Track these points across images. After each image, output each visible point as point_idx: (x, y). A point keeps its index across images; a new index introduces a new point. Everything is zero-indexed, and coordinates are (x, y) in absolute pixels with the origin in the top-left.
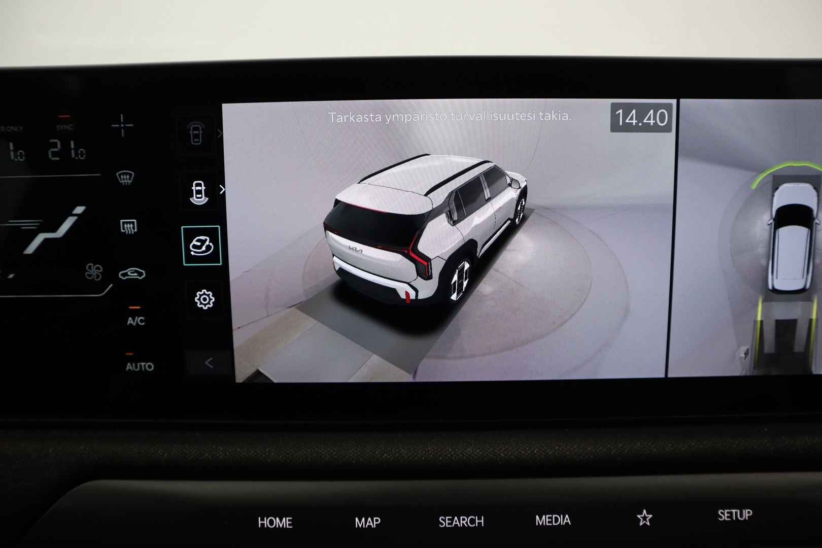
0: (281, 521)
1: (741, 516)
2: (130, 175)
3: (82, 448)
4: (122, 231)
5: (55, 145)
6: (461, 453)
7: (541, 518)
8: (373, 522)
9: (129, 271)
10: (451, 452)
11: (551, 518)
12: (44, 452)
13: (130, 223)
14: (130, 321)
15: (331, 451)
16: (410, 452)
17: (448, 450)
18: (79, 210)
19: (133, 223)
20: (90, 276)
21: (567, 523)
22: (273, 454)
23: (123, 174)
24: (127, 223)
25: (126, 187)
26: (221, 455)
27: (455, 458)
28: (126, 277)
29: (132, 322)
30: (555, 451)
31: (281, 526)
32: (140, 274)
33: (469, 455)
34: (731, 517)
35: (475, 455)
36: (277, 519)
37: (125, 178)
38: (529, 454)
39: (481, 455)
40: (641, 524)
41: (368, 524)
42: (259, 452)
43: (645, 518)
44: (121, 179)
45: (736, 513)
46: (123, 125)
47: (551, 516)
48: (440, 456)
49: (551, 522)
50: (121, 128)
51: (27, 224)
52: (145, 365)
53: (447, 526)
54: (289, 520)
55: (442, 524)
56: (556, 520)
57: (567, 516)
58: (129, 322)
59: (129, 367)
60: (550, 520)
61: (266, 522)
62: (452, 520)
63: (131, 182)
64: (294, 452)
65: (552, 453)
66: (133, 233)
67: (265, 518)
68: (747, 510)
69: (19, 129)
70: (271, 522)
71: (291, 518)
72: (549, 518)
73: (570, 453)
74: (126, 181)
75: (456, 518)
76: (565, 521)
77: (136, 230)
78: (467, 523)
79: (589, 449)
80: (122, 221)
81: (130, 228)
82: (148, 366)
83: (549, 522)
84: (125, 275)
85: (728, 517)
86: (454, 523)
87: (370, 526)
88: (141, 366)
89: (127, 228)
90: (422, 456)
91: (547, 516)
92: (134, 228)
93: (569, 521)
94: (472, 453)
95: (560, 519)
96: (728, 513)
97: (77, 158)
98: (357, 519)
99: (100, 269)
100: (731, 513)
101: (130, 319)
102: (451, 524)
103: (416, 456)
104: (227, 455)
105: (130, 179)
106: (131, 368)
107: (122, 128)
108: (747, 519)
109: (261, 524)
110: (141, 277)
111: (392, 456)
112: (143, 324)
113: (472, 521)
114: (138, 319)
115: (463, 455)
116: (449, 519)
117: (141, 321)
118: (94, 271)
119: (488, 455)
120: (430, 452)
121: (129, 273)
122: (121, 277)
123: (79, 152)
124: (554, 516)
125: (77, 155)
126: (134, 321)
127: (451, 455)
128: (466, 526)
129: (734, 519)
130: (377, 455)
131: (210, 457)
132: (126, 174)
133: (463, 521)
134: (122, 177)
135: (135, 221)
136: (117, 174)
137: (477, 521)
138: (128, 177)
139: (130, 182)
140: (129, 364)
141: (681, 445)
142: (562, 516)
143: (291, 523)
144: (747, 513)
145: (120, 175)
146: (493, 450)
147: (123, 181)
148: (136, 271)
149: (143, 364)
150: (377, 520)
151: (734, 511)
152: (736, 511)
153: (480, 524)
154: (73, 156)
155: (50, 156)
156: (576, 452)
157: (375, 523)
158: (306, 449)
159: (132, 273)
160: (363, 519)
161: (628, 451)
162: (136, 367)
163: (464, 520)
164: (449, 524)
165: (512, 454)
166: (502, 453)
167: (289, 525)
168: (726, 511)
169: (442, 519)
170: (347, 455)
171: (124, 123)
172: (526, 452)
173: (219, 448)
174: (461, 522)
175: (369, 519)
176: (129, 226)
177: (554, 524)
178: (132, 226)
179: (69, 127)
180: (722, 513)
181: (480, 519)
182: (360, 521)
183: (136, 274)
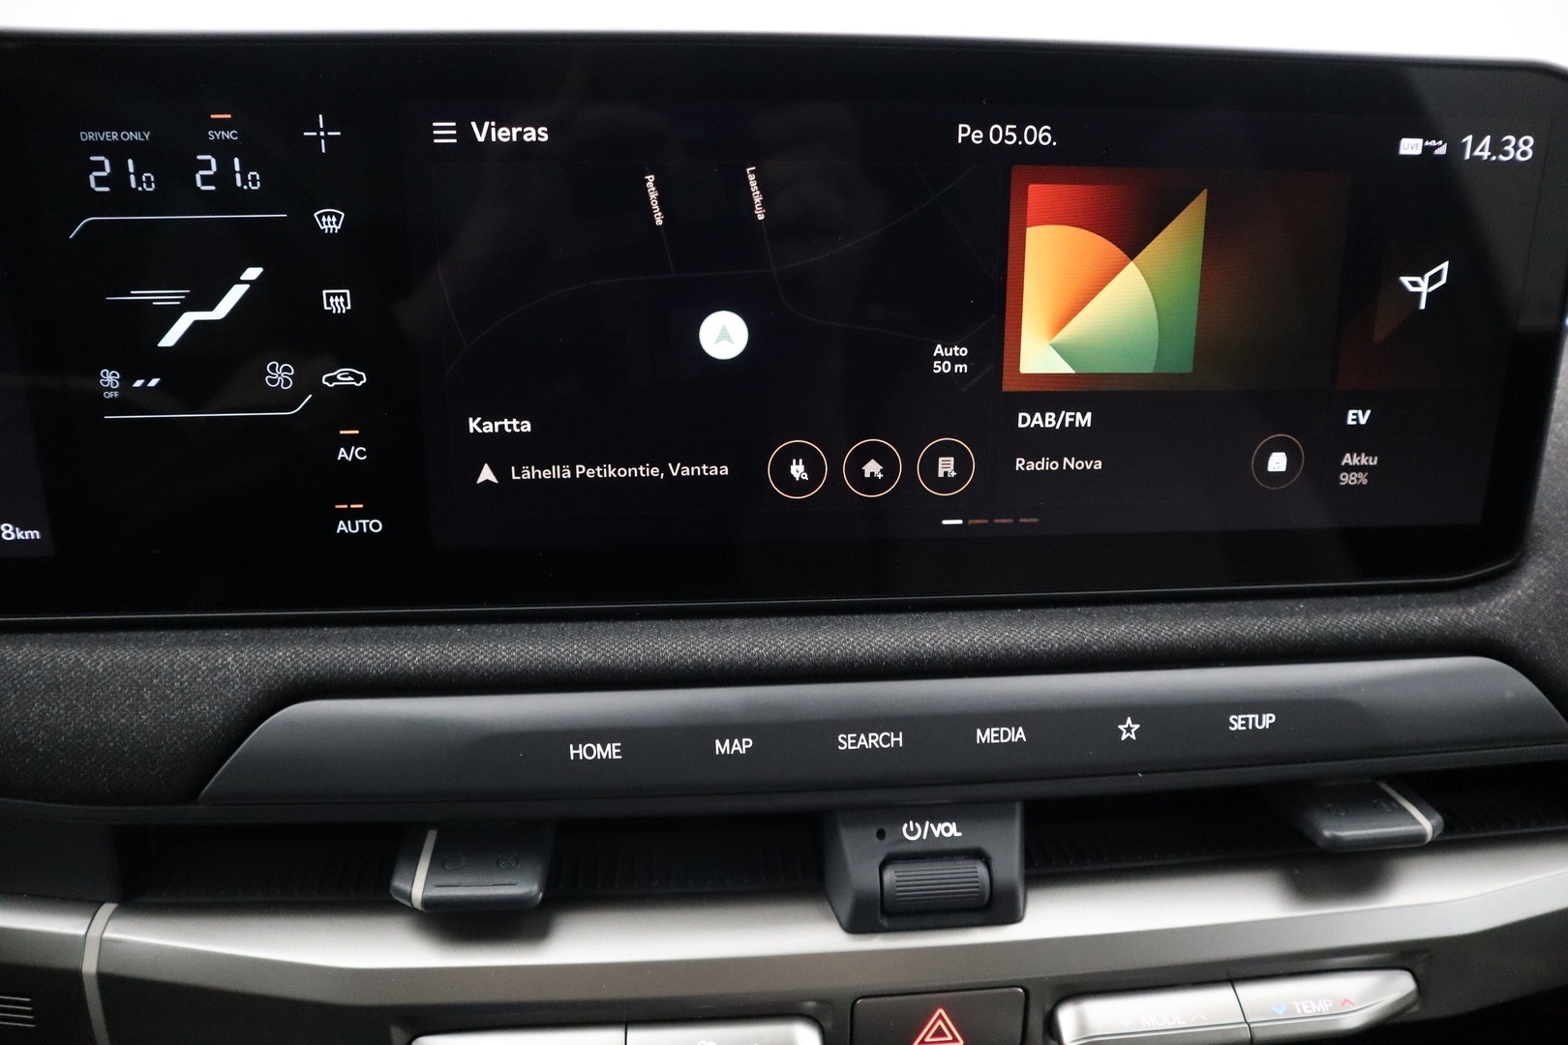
0: (604, 749)
1: (1260, 723)
2: (338, 216)
3: (280, 654)
4: (326, 308)
5: (207, 165)
6: (867, 644)
7: (983, 733)
8: (742, 746)
9: (338, 373)
10: (853, 642)
11: (999, 732)
12: (220, 661)
13: (339, 295)
14: (342, 453)
15: (674, 646)
16: (792, 644)
17: (849, 640)
18: (252, 273)
19: (344, 295)
20: (273, 381)
21: (1020, 739)
22: (585, 652)
23: (326, 214)
24: (334, 295)
25: (332, 236)
26: (504, 657)
27: (860, 650)
28: (334, 384)
29: (345, 455)
30: (1004, 639)
31: (604, 756)
32: (358, 378)
33: (880, 646)
34: (1246, 725)
35: (889, 646)
36: (599, 745)
37: (330, 222)
38: (966, 643)
39: (898, 646)
40: (1124, 737)
41: (734, 748)
42: (562, 650)
43: (1129, 730)
44: (322, 223)
45: (1254, 719)
46: (322, 133)
47: (998, 729)
48: (837, 649)
49: (998, 738)
50: (319, 138)
51: (163, 297)
52: (368, 524)
53: (850, 748)
54: (617, 748)
55: (843, 745)
56: (1006, 735)
57: (1020, 729)
58: (340, 456)
59: (341, 526)
60: (997, 735)
61: (582, 752)
62: (857, 739)
63: (339, 227)
64: (616, 649)
65: (1000, 642)
66: (344, 312)
67: (580, 746)
68: (1269, 715)
69: (143, 136)
70: (590, 751)
71: (619, 744)
72: (995, 732)
73: (1026, 641)
74: (331, 227)
75: (862, 736)
76: (1018, 736)
77: (349, 307)
78: (878, 742)
79: (1053, 634)
80: (325, 292)
81: (339, 303)
82: (373, 525)
83: (995, 738)
84: (333, 379)
85: (1242, 725)
86: (860, 743)
87: (737, 752)
88: (361, 525)
89: (334, 303)
90: (810, 649)
91: (993, 730)
92: (345, 304)
93: (1023, 736)
94: (884, 643)
95: (1011, 733)
96: (1242, 719)
97: (245, 187)
98: (718, 742)
99: (290, 372)
100: (1247, 720)
101: (342, 450)
102: (855, 744)
103: (801, 649)
104: (513, 657)
105: (337, 224)
106: (345, 528)
107: (322, 137)
108: (1267, 727)
109: (575, 754)
110: (358, 383)
111: (766, 651)
112: (365, 457)
113: (886, 740)
114: (355, 451)
115: (871, 647)
116: (852, 738)
117: (361, 453)
118: (280, 375)
119: (907, 645)
120: (822, 643)
121: (339, 377)
122: (327, 384)
123: (250, 178)
124: (1002, 729)
125: (245, 181)
126: (349, 456)
127: (853, 647)
128: (877, 746)
129: (1251, 727)
130: (744, 649)
131: (487, 660)
132: (331, 214)
133: (873, 740)
134: (324, 219)
135: (348, 291)
136: (315, 215)
137: (893, 739)
138: (334, 219)
139: (337, 228)
140: (341, 522)
141: (1183, 627)
142: (1013, 729)
143: (619, 751)
144: (1268, 719)
145: (320, 216)
146: (914, 639)
147: (326, 227)
148: (352, 374)
149: (364, 522)
150: (747, 743)
151: (1250, 717)
152: (1253, 716)
153: (896, 743)
154: (239, 183)
155: (199, 183)
156: (1034, 640)
157: (744, 747)
158: (634, 643)
159: (343, 377)
160: (727, 741)
161: (1108, 637)
162: (354, 528)
163: (873, 738)
164: (852, 744)
165: (941, 644)
166: (927, 642)
167: (617, 754)
168: (1240, 717)
169: (842, 738)
170: (698, 650)
171: (326, 130)
172: (961, 641)
173: (499, 646)
174: (871, 741)
175: (736, 741)
176: (337, 301)
177: (1002, 741)
178: (342, 300)
179: (229, 135)
180: (1234, 719)
181: (896, 736)
182: (723, 745)
183: (350, 378)
